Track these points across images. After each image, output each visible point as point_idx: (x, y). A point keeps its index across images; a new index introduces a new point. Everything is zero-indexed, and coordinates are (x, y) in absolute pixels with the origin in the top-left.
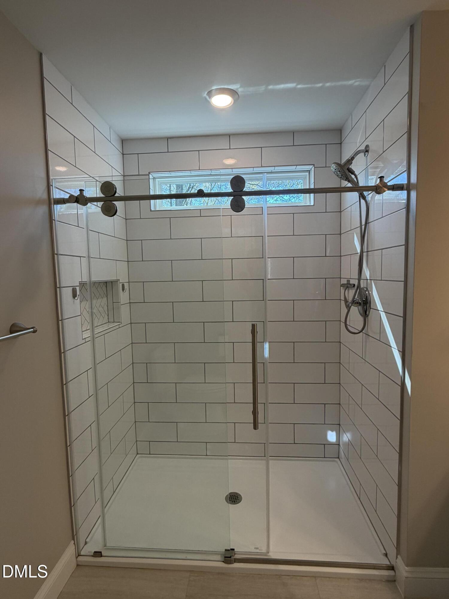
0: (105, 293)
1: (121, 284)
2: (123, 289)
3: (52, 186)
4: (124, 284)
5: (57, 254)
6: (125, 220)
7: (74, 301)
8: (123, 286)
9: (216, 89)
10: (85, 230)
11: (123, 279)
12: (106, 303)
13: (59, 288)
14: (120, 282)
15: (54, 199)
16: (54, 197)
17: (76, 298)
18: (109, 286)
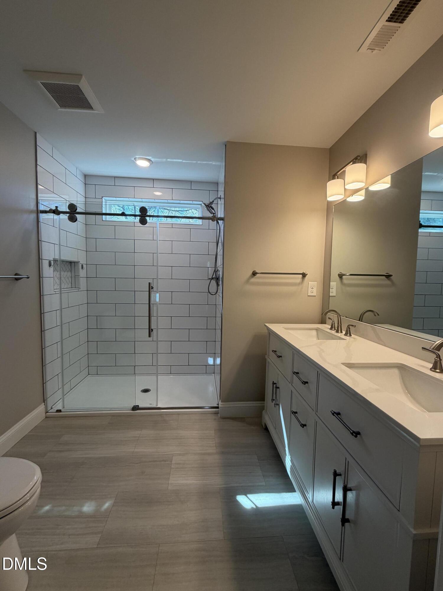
0: (70, 269)
1: (81, 265)
2: (82, 268)
3: (39, 203)
4: (83, 265)
5: (40, 241)
6: (85, 225)
7: (49, 268)
8: (82, 266)
9: (139, 158)
10: (58, 229)
11: (82, 261)
12: (70, 275)
13: (41, 259)
14: (80, 263)
15: (40, 210)
16: (40, 209)
17: (51, 267)
18: (73, 264)
